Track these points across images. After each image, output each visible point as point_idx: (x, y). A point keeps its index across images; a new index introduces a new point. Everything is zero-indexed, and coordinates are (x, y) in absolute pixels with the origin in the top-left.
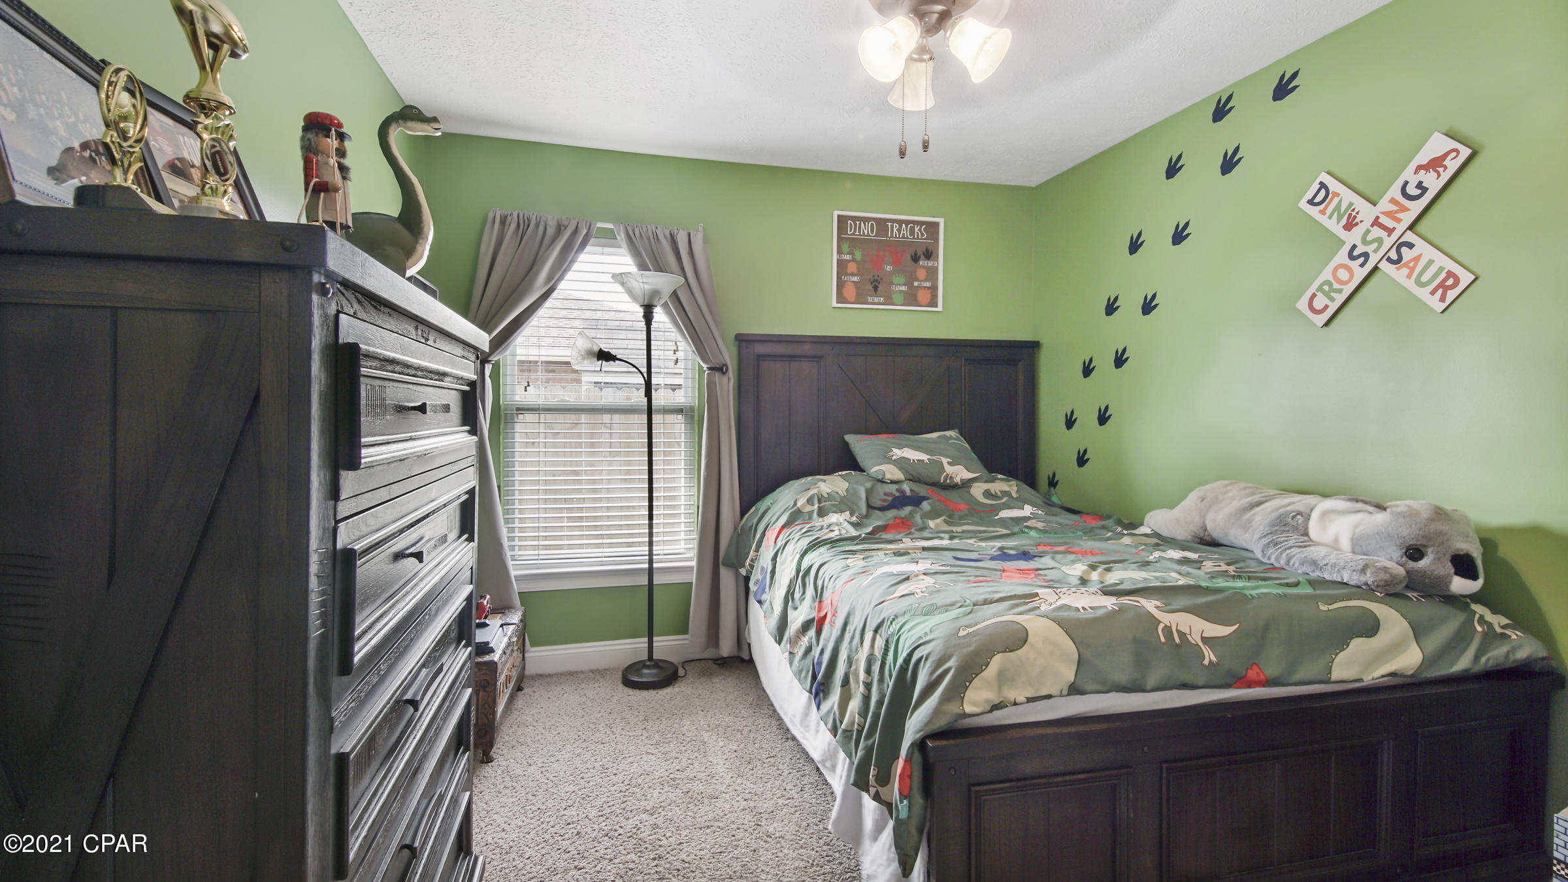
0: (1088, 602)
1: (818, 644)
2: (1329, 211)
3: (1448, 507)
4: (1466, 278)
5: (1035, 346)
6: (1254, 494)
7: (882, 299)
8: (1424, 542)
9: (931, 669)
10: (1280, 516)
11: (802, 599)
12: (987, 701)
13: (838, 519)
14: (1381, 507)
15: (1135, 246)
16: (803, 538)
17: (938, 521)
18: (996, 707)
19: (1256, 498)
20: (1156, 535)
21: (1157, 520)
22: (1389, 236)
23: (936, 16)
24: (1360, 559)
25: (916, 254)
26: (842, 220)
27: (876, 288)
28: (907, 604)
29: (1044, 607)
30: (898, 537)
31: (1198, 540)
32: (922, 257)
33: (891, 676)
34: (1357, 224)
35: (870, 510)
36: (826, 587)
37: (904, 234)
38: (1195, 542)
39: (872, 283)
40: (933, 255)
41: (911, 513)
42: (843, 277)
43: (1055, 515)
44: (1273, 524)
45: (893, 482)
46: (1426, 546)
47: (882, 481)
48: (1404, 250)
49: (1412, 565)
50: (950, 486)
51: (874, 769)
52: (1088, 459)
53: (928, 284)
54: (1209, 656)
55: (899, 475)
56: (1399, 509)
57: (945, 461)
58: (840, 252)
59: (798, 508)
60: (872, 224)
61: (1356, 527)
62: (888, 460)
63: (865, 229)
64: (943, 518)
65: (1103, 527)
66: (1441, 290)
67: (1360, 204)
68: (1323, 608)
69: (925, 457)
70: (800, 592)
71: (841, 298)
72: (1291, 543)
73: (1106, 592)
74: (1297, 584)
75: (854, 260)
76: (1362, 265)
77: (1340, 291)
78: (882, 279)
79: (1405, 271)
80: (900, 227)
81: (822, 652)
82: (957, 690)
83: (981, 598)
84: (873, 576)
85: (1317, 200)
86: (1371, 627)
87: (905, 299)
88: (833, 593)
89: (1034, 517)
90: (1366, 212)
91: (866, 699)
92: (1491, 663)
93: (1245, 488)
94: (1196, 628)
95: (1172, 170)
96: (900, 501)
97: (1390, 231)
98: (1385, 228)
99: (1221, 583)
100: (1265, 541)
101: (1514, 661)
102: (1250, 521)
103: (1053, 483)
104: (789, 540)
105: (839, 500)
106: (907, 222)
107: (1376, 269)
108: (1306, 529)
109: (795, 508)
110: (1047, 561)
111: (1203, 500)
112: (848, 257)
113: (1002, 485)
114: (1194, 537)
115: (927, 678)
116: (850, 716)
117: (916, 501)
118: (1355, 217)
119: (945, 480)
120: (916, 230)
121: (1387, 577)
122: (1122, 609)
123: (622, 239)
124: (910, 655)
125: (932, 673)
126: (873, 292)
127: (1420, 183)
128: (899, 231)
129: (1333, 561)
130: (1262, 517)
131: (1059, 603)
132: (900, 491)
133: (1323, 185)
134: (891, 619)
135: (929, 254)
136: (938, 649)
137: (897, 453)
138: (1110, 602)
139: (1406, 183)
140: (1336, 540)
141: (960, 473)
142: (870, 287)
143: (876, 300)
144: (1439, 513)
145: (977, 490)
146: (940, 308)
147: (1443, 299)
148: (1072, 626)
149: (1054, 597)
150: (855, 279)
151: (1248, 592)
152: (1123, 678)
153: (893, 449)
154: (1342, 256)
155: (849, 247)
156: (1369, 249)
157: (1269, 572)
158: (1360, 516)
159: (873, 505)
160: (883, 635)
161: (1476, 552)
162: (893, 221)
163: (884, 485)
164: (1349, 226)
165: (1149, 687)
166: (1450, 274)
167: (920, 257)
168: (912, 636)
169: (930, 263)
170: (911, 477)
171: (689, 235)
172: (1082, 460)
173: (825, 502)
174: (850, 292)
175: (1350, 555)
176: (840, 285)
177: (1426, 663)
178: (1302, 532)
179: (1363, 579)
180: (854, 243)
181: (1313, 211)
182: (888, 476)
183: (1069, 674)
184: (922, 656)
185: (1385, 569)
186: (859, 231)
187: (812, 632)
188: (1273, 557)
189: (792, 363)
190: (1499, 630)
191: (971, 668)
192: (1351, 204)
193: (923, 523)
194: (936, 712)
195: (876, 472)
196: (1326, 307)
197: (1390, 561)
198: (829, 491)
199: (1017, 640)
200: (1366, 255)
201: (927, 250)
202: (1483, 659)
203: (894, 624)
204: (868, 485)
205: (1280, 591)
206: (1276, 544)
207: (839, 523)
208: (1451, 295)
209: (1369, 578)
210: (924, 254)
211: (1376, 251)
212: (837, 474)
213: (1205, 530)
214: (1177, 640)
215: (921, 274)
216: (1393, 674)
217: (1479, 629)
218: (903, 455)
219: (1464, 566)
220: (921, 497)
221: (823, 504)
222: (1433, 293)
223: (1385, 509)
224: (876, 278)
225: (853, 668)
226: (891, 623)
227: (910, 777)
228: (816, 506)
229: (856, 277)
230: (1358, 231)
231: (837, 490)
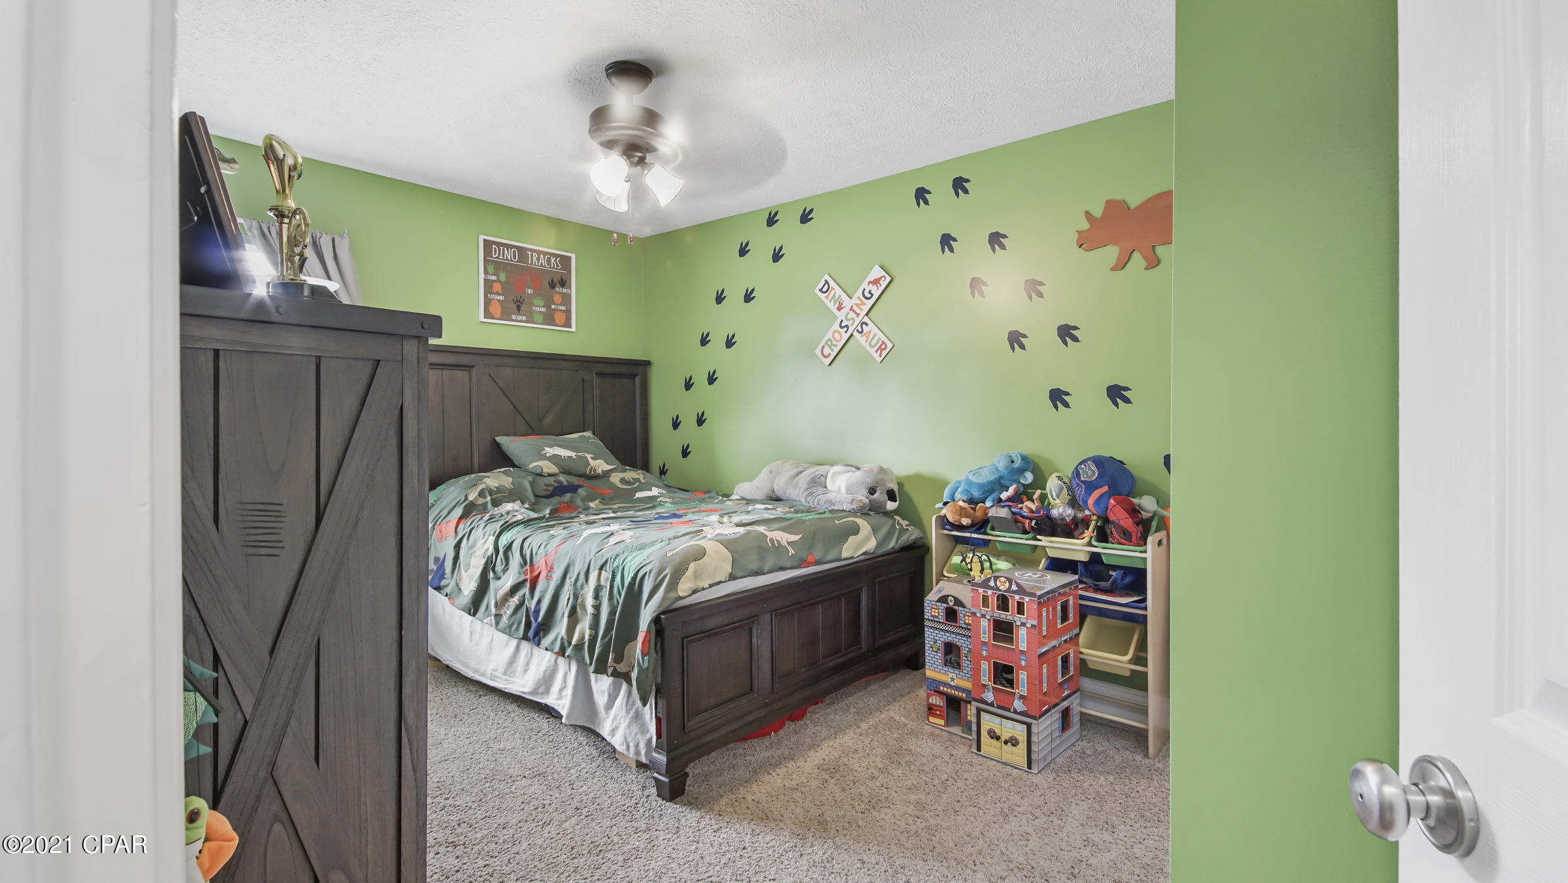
0: (730, 530)
1: (532, 598)
2: (830, 297)
3: (885, 467)
4: (890, 346)
5: (647, 364)
6: (798, 467)
7: (524, 317)
8: (875, 485)
9: (654, 578)
10: (813, 478)
11: (505, 570)
12: (690, 588)
13: (512, 507)
14: (858, 469)
15: (720, 299)
16: (489, 524)
17: (597, 502)
18: (695, 592)
19: (800, 469)
20: (743, 499)
21: (743, 489)
22: (858, 317)
23: (637, 158)
24: (850, 497)
25: (552, 281)
26: (488, 244)
27: (519, 308)
28: (624, 546)
29: (709, 536)
30: (574, 515)
31: (769, 498)
32: (558, 284)
33: (620, 594)
34: (843, 308)
35: (538, 499)
36: (536, 554)
37: (542, 263)
38: (767, 500)
39: (515, 303)
40: (567, 283)
41: (572, 498)
42: (489, 295)
43: (675, 493)
44: (809, 483)
45: (550, 475)
46: (876, 487)
47: (540, 475)
48: (864, 326)
49: (872, 497)
50: (594, 477)
51: (613, 655)
52: (690, 452)
53: (563, 308)
54: (791, 551)
55: (554, 469)
56: (865, 469)
57: (589, 456)
58: (486, 272)
59: (471, 501)
60: (514, 252)
61: (848, 480)
62: (544, 457)
63: (509, 254)
64: (598, 500)
65: (710, 498)
66: (879, 351)
67: (844, 297)
68: (837, 522)
69: (573, 454)
70: (502, 564)
71: (488, 314)
72: (819, 493)
73: (738, 525)
74: (824, 513)
75: (498, 281)
76: (846, 332)
77: (836, 346)
78: (524, 300)
79: (865, 338)
80: (539, 257)
81: (539, 602)
82: (673, 585)
83: (672, 536)
84: (582, 537)
85: (824, 290)
86: (855, 530)
87: (544, 319)
88: (546, 555)
89: (661, 495)
90: (848, 303)
91: (596, 617)
92: (902, 543)
93: (793, 464)
94: (784, 538)
95: (743, 251)
96: (560, 490)
97: (858, 315)
98: (856, 313)
99: (789, 516)
100: (807, 493)
101: (912, 540)
102: (797, 483)
103: (663, 472)
104: (473, 529)
105: (508, 492)
106: (545, 254)
107: (852, 335)
108: (826, 484)
109: (467, 502)
110: (690, 517)
111: (771, 472)
112: (494, 278)
113: (631, 475)
114: (767, 496)
115: (653, 583)
116: (579, 634)
117: (573, 489)
118: (842, 304)
119: (590, 472)
120: (552, 261)
121: (862, 504)
122: (749, 532)
123: (254, 236)
124: (636, 574)
125: (656, 579)
126: (517, 311)
127: (870, 291)
128: (538, 259)
129: (838, 500)
130: (803, 479)
131: (716, 533)
132: (560, 482)
133: (826, 282)
134: (613, 558)
135: (564, 283)
136: (657, 565)
137: (549, 451)
138: (742, 530)
139: (864, 290)
140: (839, 488)
141: (601, 466)
142: (514, 306)
143: (519, 318)
144: (882, 470)
145: (615, 478)
146: (573, 329)
147: (880, 356)
148: (727, 543)
149: (712, 531)
150: (501, 298)
151: (804, 518)
152: (754, 567)
153: (546, 448)
154: (836, 326)
155: (494, 268)
156: (849, 323)
157: (809, 510)
158: (850, 474)
159: (538, 494)
160: (608, 569)
161: (896, 489)
162: (533, 251)
163: (543, 478)
164: (839, 309)
165: (766, 571)
166: (883, 343)
167: (556, 284)
168: (634, 563)
169: (565, 291)
170: (564, 471)
171: (333, 240)
172: (685, 453)
173: (495, 494)
174: (496, 309)
175: (846, 496)
176: (487, 302)
177: (879, 546)
178: (824, 486)
179: (852, 507)
180: (499, 266)
181: (822, 296)
182: (545, 470)
183: (728, 569)
184: (647, 572)
185: (861, 501)
186: (503, 256)
187: (526, 590)
188: (812, 502)
189: (444, 371)
190: (905, 527)
191: (679, 572)
192: (840, 296)
193: (585, 505)
194: (664, 599)
195: (533, 467)
196: (830, 354)
197: (862, 497)
198: (497, 485)
199: (700, 554)
200: (847, 326)
201: (562, 279)
202: (899, 542)
203: (616, 560)
204: (530, 478)
205: (818, 516)
206: (812, 494)
207: (515, 510)
208: (884, 353)
209: (854, 506)
210: (559, 282)
211: (852, 325)
212: (498, 470)
213: (773, 491)
214: (777, 545)
215: (557, 299)
216: (864, 554)
217: (898, 527)
218: (555, 453)
219: (891, 496)
220: (576, 485)
221: (494, 496)
222: (876, 351)
223: (860, 469)
224: (519, 298)
225: (579, 601)
226: (614, 560)
227: (649, 642)
228: (489, 498)
229: (501, 297)
230: (844, 312)
231: (503, 484)
